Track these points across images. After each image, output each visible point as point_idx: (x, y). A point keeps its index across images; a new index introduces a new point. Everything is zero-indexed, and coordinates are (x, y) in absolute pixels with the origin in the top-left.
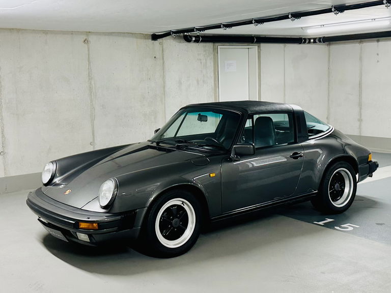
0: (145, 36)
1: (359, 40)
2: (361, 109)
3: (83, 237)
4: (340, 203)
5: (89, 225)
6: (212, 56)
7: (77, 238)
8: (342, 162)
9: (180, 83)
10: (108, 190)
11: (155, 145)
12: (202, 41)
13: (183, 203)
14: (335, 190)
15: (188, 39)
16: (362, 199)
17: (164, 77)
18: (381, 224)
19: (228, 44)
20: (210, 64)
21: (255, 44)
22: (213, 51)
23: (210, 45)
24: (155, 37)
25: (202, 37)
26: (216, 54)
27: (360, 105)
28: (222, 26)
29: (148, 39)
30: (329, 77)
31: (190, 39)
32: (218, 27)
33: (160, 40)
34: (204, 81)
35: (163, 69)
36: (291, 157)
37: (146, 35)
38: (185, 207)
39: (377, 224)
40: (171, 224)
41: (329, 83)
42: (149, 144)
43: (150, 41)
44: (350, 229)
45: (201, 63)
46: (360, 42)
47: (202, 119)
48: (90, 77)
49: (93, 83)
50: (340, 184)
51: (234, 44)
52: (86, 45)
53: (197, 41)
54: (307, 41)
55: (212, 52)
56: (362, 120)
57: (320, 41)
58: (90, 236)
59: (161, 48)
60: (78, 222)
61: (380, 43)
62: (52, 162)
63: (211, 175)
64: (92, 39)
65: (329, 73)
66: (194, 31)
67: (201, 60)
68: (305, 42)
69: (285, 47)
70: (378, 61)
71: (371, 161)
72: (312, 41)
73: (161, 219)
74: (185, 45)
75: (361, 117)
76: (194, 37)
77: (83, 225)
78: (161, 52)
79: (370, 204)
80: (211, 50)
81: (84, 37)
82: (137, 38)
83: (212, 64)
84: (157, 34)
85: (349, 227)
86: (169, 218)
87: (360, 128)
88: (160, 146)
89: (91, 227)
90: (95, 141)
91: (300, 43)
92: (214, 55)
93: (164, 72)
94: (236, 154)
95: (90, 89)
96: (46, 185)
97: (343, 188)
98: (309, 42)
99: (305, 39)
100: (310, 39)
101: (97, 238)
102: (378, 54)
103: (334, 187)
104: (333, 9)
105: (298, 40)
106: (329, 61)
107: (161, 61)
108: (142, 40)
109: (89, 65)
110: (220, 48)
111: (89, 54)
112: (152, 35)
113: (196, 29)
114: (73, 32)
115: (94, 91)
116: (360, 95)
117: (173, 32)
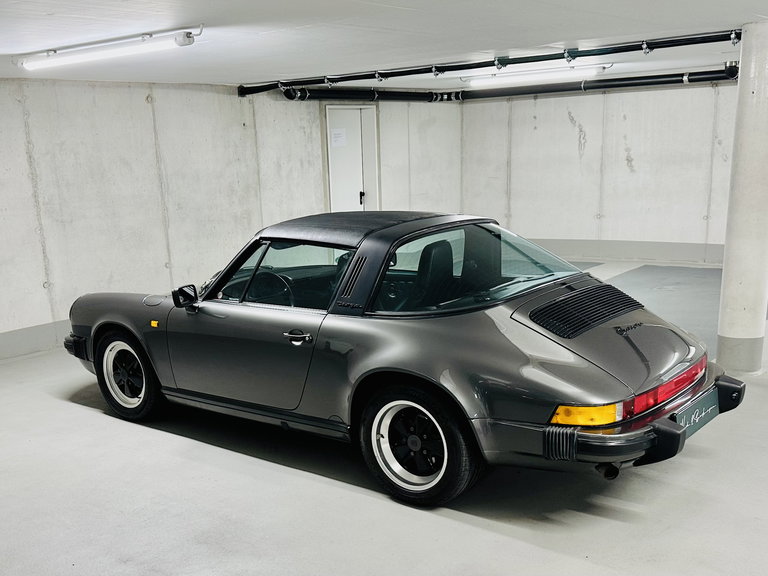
0: (226, 89)
1: (508, 97)
2: (509, 199)
6: (318, 121)
9: (279, 166)
12: (310, 98)
15: (289, 95)
17: (257, 156)
19: (338, 103)
20: (317, 134)
21: (372, 103)
23: (315, 104)
24: (243, 91)
25: (308, 91)
26: (324, 118)
27: (508, 193)
29: (233, 94)
30: (462, 153)
31: (294, 95)
32: (371, 76)
33: (250, 96)
34: (309, 162)
35: (256, 143)
37: (230, 87)
43: (236, 98)
45: (305, 132)
46: (510, 100)
48: (158, 158)
49: (163, 167)
52: (150, 106)
53: (302, 98)
54: (439, 98)
55: (318, 112)
56: (510, 216)
57: (457, 98)
59: (252, 109)
61: (538, 100)
64: (157, 94)
65: (462, 148)
68: (436, 99)
69: (409, 106)
70: (535, 128)
72: (446, 97)
74: (283, 104)
75: (509, 211)
76: (300, 90)
78: (251, 115)
81: (147, 92)
82: (218, 92)
83: (319, 134)
84: (246, 86)
87: (508, 227)
90: (172, 261)
91: (430, 101)
92: (321, 120)
95: (160, 177)
98: (442, 100)
99: (436, 94)
100: (442, 94)
102: (535, 117)
105: (428, 96)
106: (462, 128)
107: (253, 131)
108: (221, 95)
109: (156, 138)
110: (329, 109)
111: (155, 121)
112: (239, 88)
113: (328, 79)
114: (130, 84)
115: (165, 181)
116: (509, 178)
117: (281, 83)
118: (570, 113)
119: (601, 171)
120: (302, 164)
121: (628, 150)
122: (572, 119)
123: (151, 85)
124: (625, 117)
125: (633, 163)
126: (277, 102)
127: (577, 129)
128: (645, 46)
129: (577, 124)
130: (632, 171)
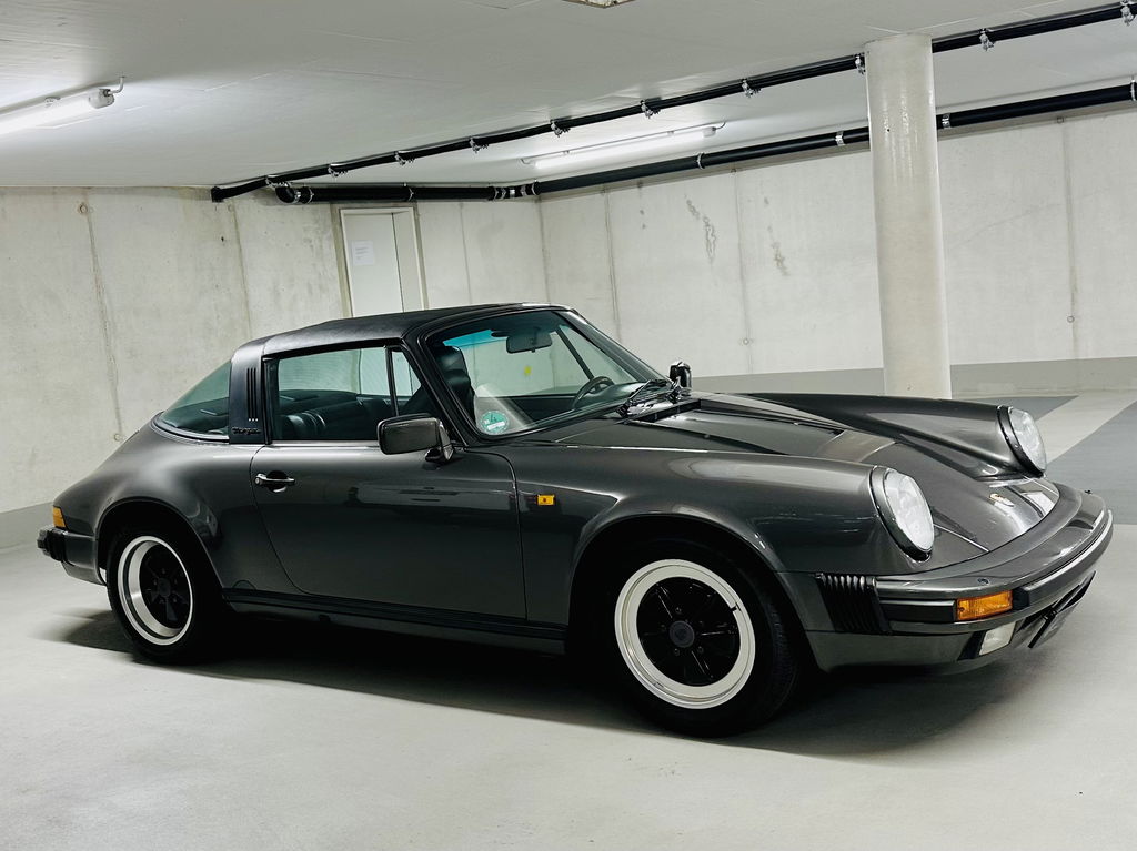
0: (197, 194)
1: (601, 185)
6: (330, 232)
9: (276, 293)
12: (315, 200)
15: (285, 196)
17: (244, 280)
19: (358, 205)
20: (329, 250)
21: (407, 204)
22: (332, 220)
23: (323, 209)
24: (219, 195)
25: (314, 190)
26: (338, 227)
27: (616, 318)
28: (397, 157)
29: (205, 199)
30: (545, 268)
31: (292, 196)
32: (389, 159)
33: (228, 201)
34: (321, 287)
35: (241, 264)
37: (200, 189)
41: (547, 281)
43: (210, 204)
45: (312, 247)
46: (603, 191)
48: (99, 288)
49: (106, 301)
51: (369, 204)
52: (84, 218)
53: (304, 200)
54: (504, 194)
55: (329, 222)
57: (529, 193)
59: (233, 218)
61: (643, 188)
64: (95, 202)
65: (545, 259)
66: (327, 173)
67: (311, 241)
68: (499, 197)
69: (461, 206)
70: (644, 226)
72: (513, 192)
74: (279, 210)
76: (299, 190)
78: (233, 226)
80: (328, 219)
81: (81, 200)
82: (182, 197)
83: (334, 249)
84: (221, 187)
90: (124, 431)
91: (491, 197)
92: (335, 230)
93: (243, 271)
95: (103, 314)
98: (508, 196)
99: (499, 189)
100: (508, 189)
102: (642, 212)
105: (487, 193)
106: (542, 234)
107: (236, 247)
108: (194, 201)
109: (95, 262)
110: (345, 215)
111: (92, 237)
112: (213, 190)
113: (332, 167)
114: (56, 190)
115: (110, 319)
116: (615, 297)
117: (269, 178)
118: (689, 202)
119: (742, 278)
120: (310, 292)
121: (775, 245)
122: (693, 210)
123: (86, 190)
124: (766, 201)
125: (785, 263)
126: (270, 207)
127: (702, 224)
128: (745, 86)
129: (701, 216)
130: (786, 274)
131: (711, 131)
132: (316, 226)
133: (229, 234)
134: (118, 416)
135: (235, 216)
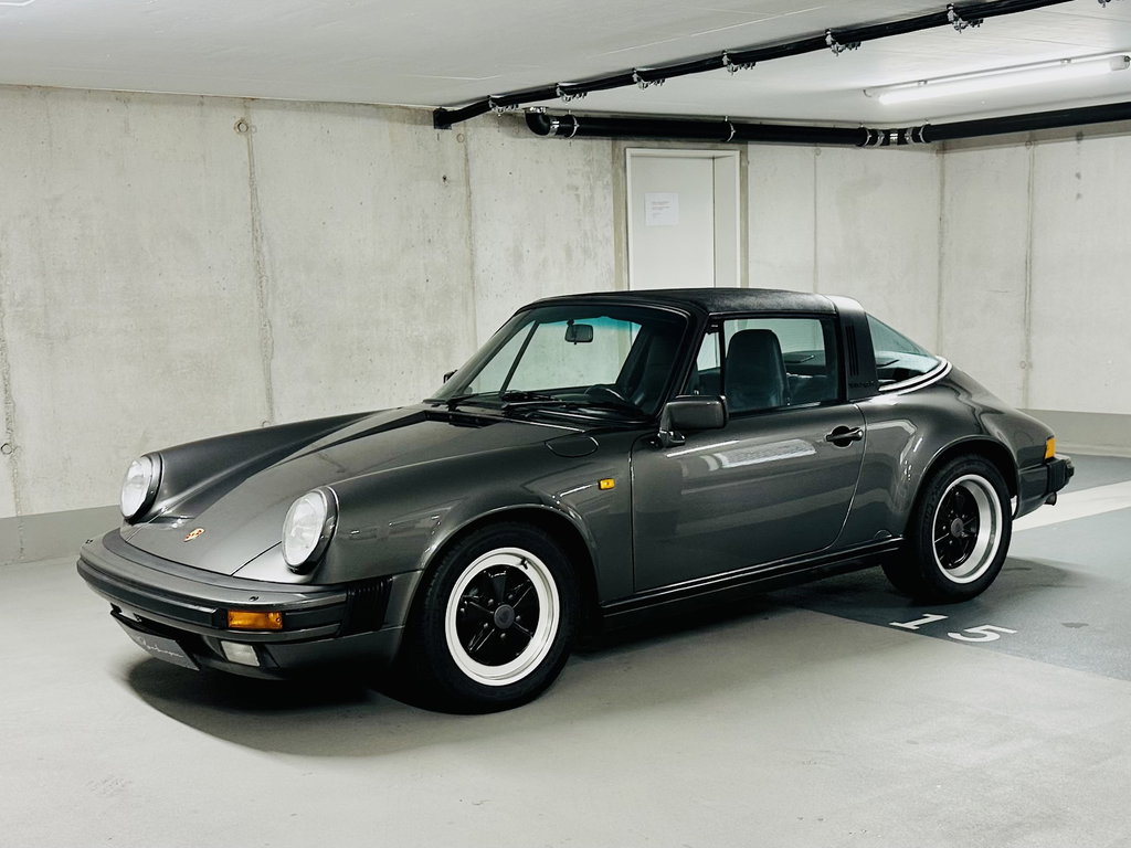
0: (412, 116)
1: (1026, 134)
2: (1028, 332)
3: (241, 654)
4: (963, 574)
5: (256, 619)
6: (609, 178)
7: (225, 659)
8: (971, 457)
9: (517, 257)
10: (308, 520)
11: (443, 408)
12: (582, 133)
13: (522, 563)
14: (951, 537)
15: (538, 125)
16: (1026, 566)
17: (471, 236)
18: (1078, 626)
19: (656, 144)
20: (604, 200)
21: (731, 146)
22: (613, 163)
23: (601, 147)
24: (443, 119)
25: (579, 120)
26: (620, 171)
27: (1026, 322)
28: (635, 77)
29: (423, 123)
30: (941, 244)
31: (545, 124)
33: (457, 127)
34: (586, 251)
35: (469, 213)
36: (829, 439)
37: (417, 110)
38: (530, 573)
39: (1066, 625)
40: (490, 619)
41: (940, 262)
42: (429, 407)
43: (430, 131)
44: (992, 637)
45: (578, 196)
46: (1031, 141)
47: (577, 335)
48: (256, 231)
49: (265, 249)
50: (964, 521)
51: (674, 144)
52: (243, 139)
53: (564, 132)
54: (881, 139)
55: (610, 166)
56: (1031, 366)
57: (916, 139)
58: (260, 649)
59: (463, 152)
60: (224, 610)
62: (149, 456)
63: (604, 484)
64: (261, 119)
65: (941, 233)
66: (555, 96)
67: (577, 189)
68: (873, 142)
69: (817, 154)
70: (1079, 196)
71: (1052, 459)
72: (894, 137)
73: (461, 605)
74: (530, 144)
75: (1028, 356)
76: (558, 119)
77: (238, 620)
78: (462, 162)
79: (1046, 579)
80: (607, 162)
81: (239, 115)
82: (391, 120)
83: (610, 201)
84: (449, 109)
85: (987, 633)
86: (483, 602)
87: (1026, 387)
88: (458, 411)
89: (261, 624)
90: (277, 419)
91: (861, 144)
92: (615, 176)
93: (470, 222)
94: (673, 427)
95: (258, 265)
96: (132, 520)
97: (973, 530)
98: (887, 142)
99: (875, 133)
100: (887, 133)
101: (281, 656)
102: (1078, 176)
103: (948, 529)
104: (951, 15)
105: (855, 135)
106: (942, 198)
107: (463, 190)
108: (407, 126)
109: (254, 196)
110: (632, 156)
111: (252, 165)
112: (436, 112)
113: (562, 88)
114: (205, 100)
115: (268, 274)
116: (1028, 292)
117: (494, 100)
120: (569, 256)
123: (249, 102)
126: (518, 140)
131: (1121, 63)
132: (587, 168)
133: (454, 170)
134: (270, 399)
135: (466, 149)
